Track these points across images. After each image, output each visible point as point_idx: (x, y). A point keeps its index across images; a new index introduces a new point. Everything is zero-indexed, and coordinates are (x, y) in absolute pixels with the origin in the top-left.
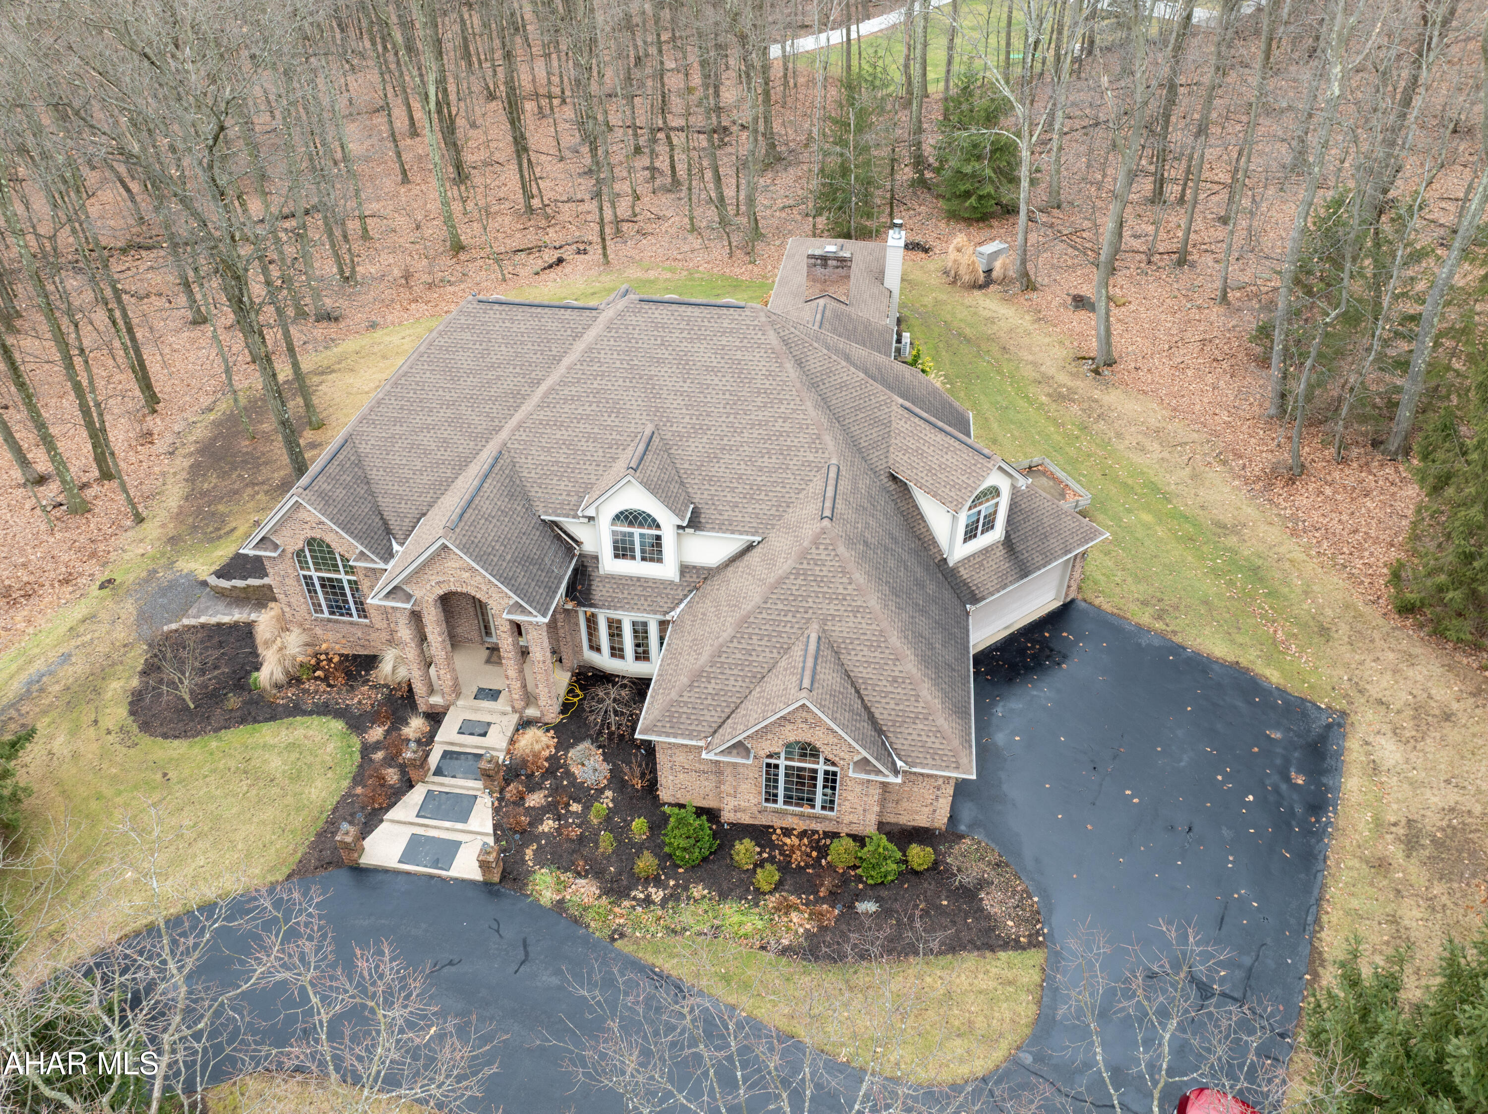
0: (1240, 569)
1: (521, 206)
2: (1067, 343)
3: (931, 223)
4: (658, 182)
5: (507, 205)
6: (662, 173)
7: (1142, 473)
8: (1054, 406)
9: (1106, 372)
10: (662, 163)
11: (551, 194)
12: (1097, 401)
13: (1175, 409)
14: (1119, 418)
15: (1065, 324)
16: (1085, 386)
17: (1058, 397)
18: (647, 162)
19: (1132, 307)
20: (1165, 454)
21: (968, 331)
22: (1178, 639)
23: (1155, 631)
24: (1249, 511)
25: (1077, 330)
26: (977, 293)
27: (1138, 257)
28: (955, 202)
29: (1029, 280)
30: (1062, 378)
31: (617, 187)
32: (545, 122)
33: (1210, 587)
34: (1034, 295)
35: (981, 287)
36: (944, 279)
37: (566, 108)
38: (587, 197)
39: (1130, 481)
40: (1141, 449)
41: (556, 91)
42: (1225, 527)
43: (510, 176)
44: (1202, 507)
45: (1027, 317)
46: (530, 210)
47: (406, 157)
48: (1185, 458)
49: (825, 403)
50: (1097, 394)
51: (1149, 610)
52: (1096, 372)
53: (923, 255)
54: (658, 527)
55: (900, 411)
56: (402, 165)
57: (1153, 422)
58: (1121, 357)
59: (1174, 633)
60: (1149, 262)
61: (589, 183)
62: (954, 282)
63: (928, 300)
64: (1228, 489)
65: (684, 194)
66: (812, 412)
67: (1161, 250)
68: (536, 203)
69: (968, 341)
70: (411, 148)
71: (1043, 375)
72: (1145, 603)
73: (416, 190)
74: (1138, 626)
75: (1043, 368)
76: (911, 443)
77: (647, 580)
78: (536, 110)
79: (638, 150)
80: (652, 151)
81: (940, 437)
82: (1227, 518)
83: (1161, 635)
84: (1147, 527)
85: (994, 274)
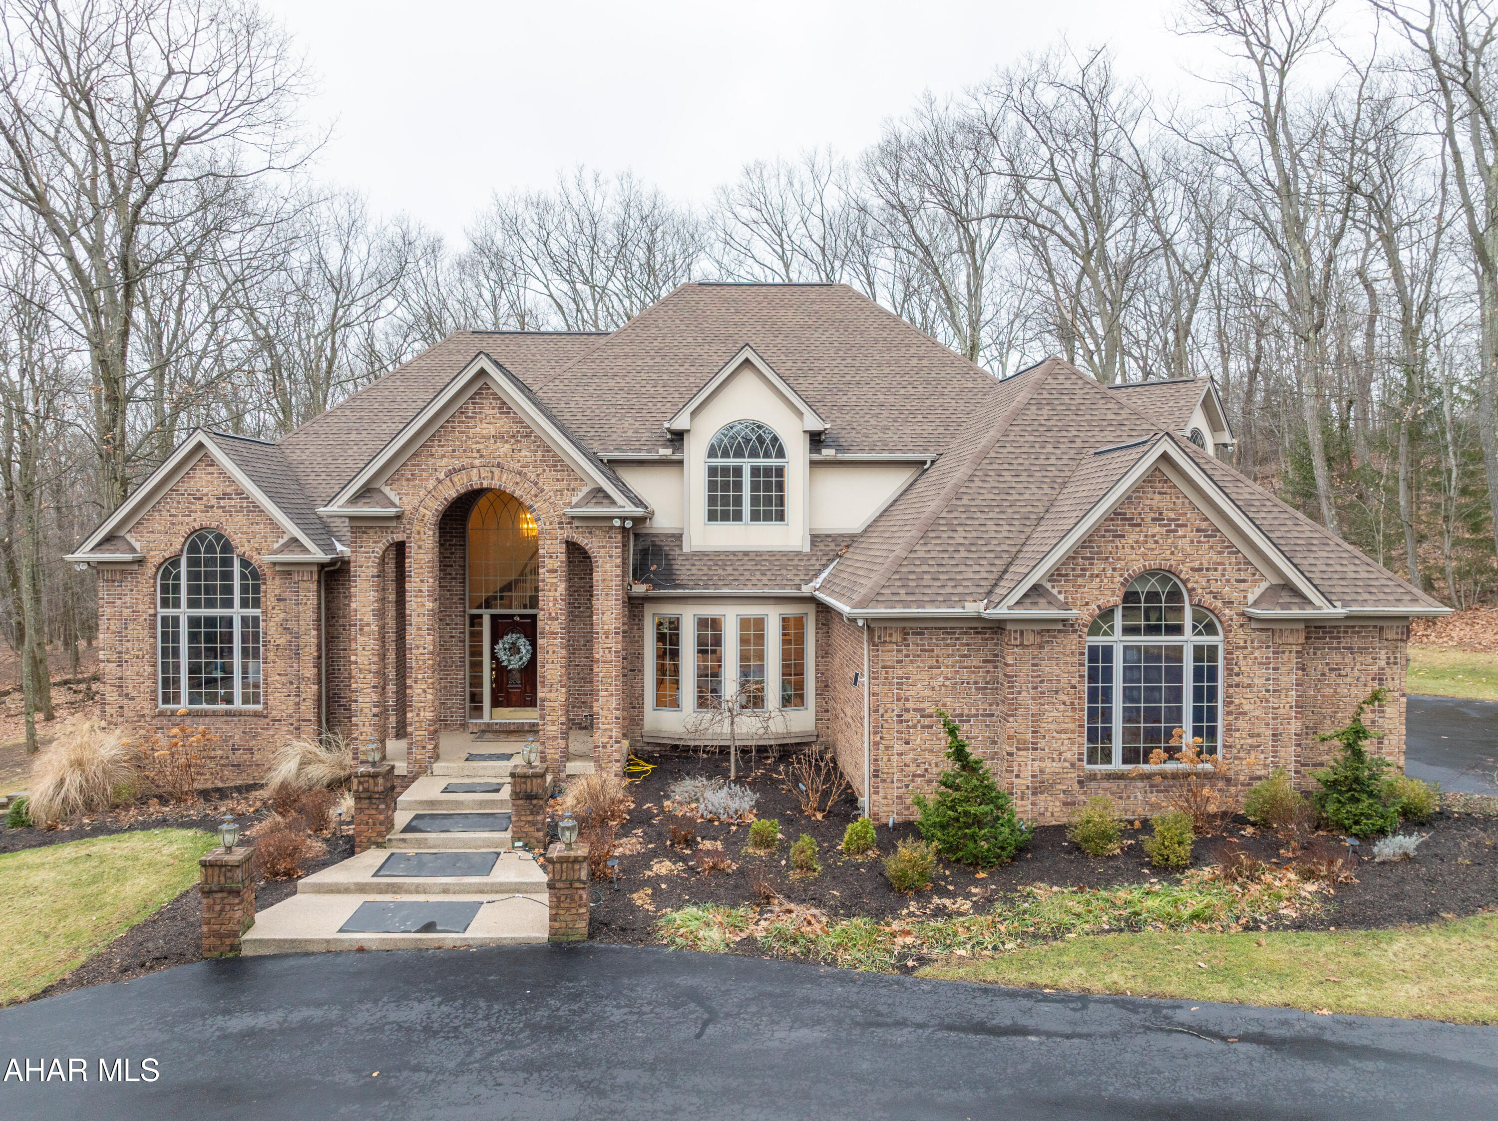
54: (781, 454)
77: (758, 554)
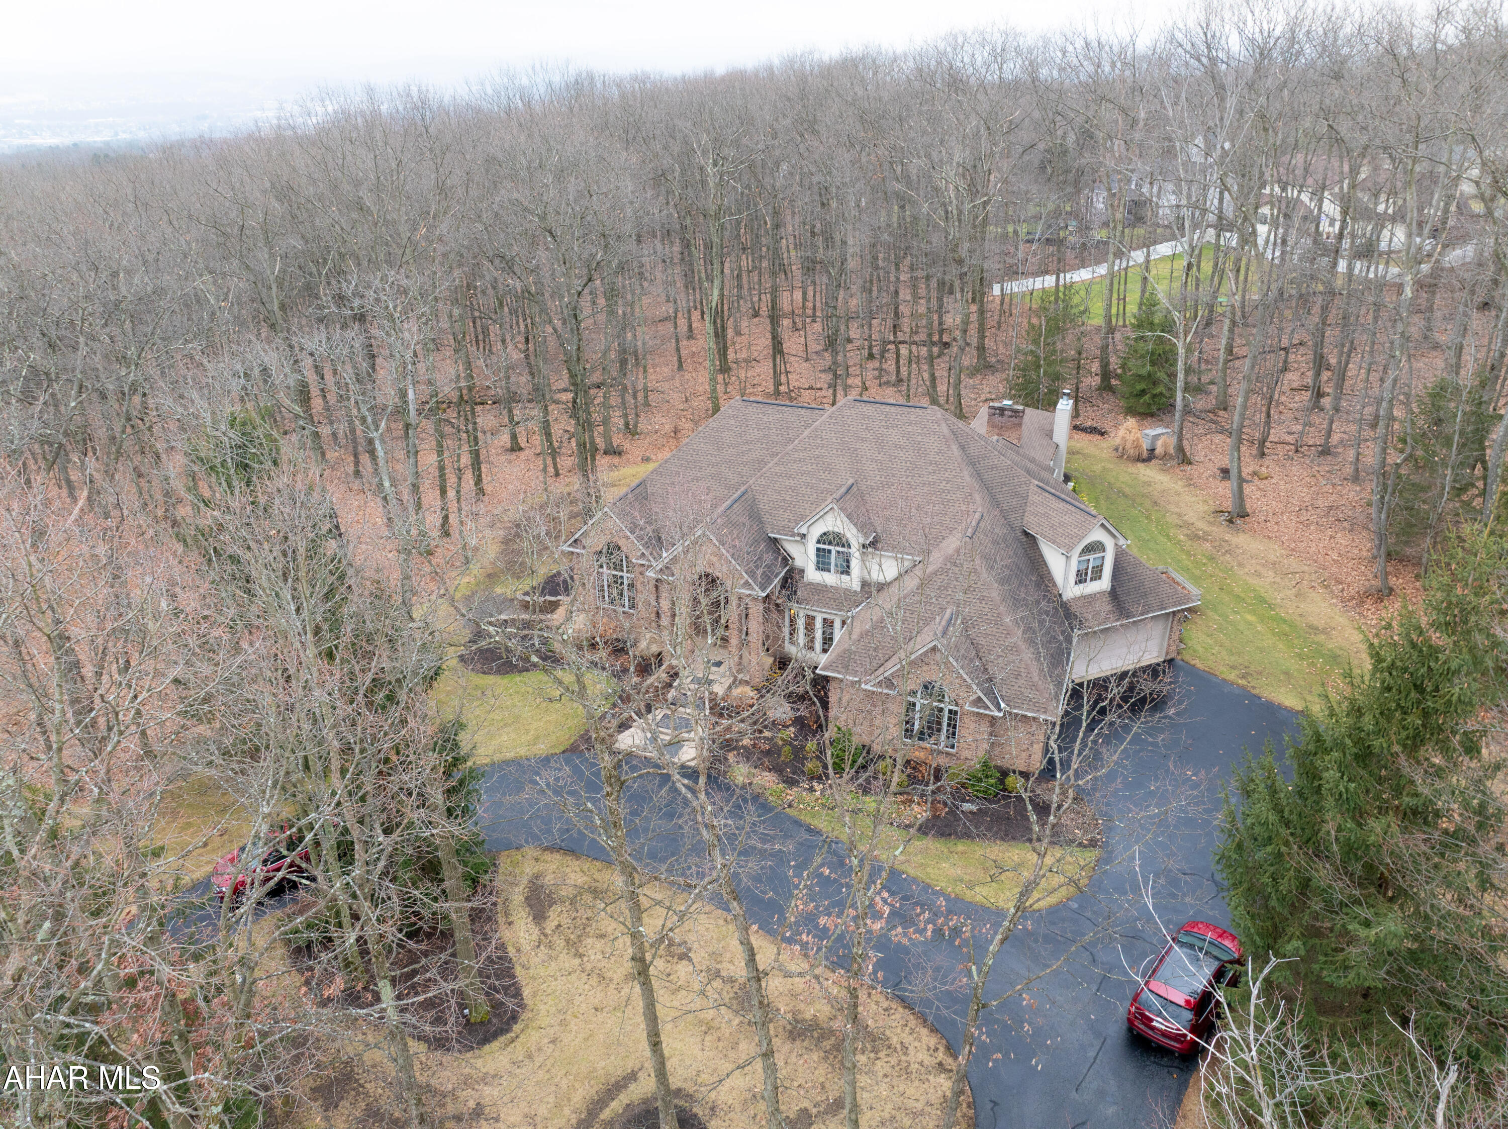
0: (1323, 656)
1: (771, 389)
2: (1211, 502)
3: (1110, 416)
4: (884, 379)
5: (760, 389)
6: (888, 373)
7: (1254, 590)
8: (1190, 542)
9: (1239, 521)
10: (890, 366)
11: (797, 384)
12: (1227, 541)
13: (1293, 550)
14: (1243, 553)
15: (1211, 488)
16: (1220, 531)
17: (1194, 537)
18: (877, 365)
19: (1273, 481)
20: (1278, 579)
21: (1127, 490)
22: (1256, 692)
23: (1238, 685)
24: (1341, 620)
25: (1221, 493)
26: (1139, 465)
27: (1287, 448)
28: (1132, 400)
29: (1184, 454)
30: (1201, 525)
31: (850, 381)
32: (797, 334)
33: (1293, 665)
34: (1189, 468)
35: (1144, 461)
36: (1114, 454)
37: (815, 325)
38: (826, 386)
39: (1243, 595)
40: (1258, 575)
41: (809, 312)
42: (1317, 629)
43: (764, 369)
44: (1301, 615)
45: (1180, 483)
46: (777, 393)
47: (684, 352)
48: (1294, 583)
49: (979, 476)
50: (1228, 537)
51: (1237, 672)
52: (1231, 521)
53: (1099, 437)
54: (849, 546)
55: (1036, 489)
56: (680, 358)
57: (1272, 557)
58: (1254, 512)
59: (1254, 688)
60: (1297, 451)
61: (828, 377)
62: (1122, 457)
63: (1098, 468)
64: (1326, 604)
65: (904, 388)
66: (968, 478)
67: (1310, 443)
68: (783, 388)
69: (1126, 496)
70: (687, 347)
71: (1185, 522)
72: (1233, 667)
73: (687, 376)
74: (1224, 680)
75: (1186, 518)
76: (1041, 510)
77: (838, 589)
78: (791, 325)
79: (871, 356)
80: (883, 357)
81: (1062, 505)
82: (1321, 624)
83: (1243, 687)
84: (1250, 623)
85: (1157, 452)
